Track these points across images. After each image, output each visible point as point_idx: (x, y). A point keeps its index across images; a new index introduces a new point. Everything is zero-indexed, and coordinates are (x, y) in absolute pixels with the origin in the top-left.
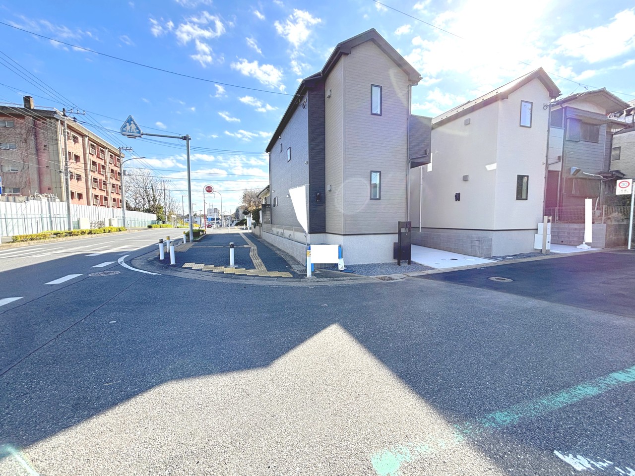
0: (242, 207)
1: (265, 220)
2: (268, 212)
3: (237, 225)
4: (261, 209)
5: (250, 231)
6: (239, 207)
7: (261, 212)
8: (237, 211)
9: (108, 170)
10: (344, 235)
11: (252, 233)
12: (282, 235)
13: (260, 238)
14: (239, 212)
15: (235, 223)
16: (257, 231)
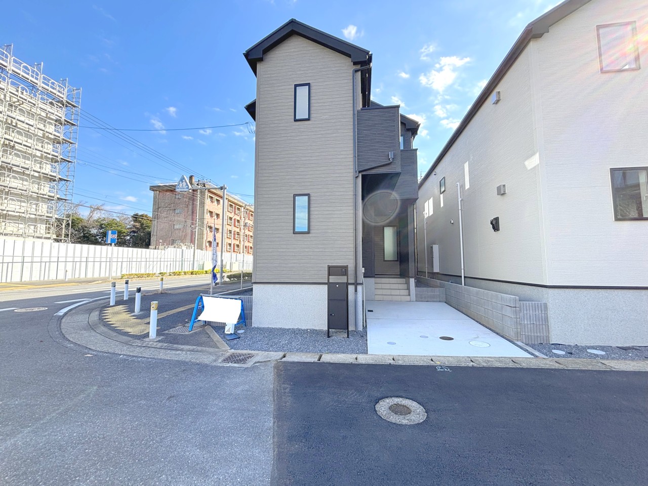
9: (242, 223)
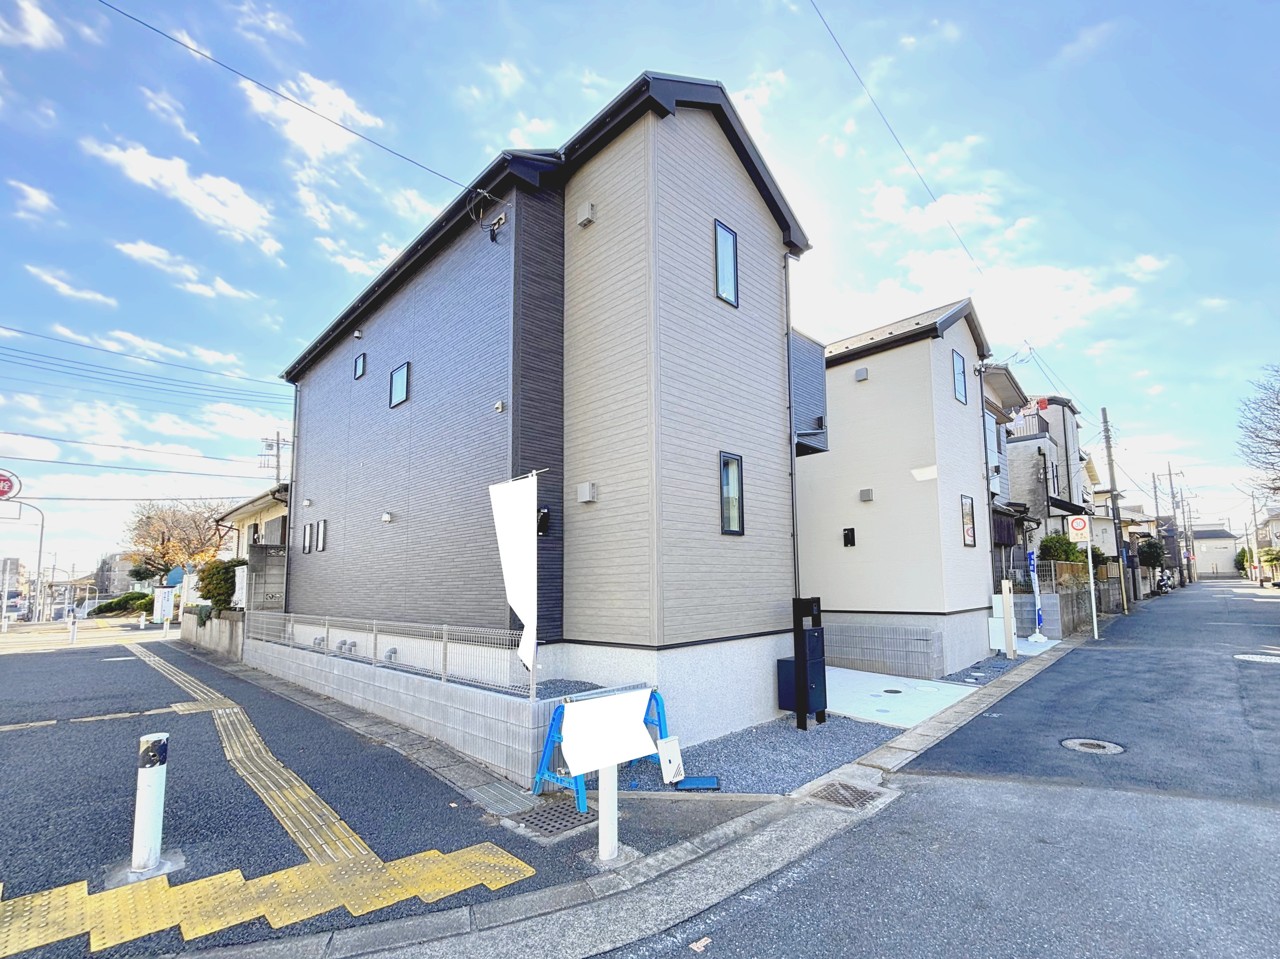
0: (126, 557)
1: (260, 599)
2: (274, 571)
3: (101, 611)
4: (242, 563)
5: (176, 635)
6: (113, 557)
7: (241, 574)
8: (105, 567)
10: (660, 648)
11: (184, 643)
12: (347, 653)
13: (231, 662)
14: (109, 570)
15: (89, 605)
16: (215, 635)
